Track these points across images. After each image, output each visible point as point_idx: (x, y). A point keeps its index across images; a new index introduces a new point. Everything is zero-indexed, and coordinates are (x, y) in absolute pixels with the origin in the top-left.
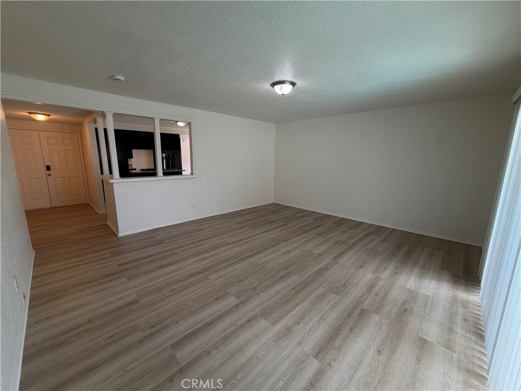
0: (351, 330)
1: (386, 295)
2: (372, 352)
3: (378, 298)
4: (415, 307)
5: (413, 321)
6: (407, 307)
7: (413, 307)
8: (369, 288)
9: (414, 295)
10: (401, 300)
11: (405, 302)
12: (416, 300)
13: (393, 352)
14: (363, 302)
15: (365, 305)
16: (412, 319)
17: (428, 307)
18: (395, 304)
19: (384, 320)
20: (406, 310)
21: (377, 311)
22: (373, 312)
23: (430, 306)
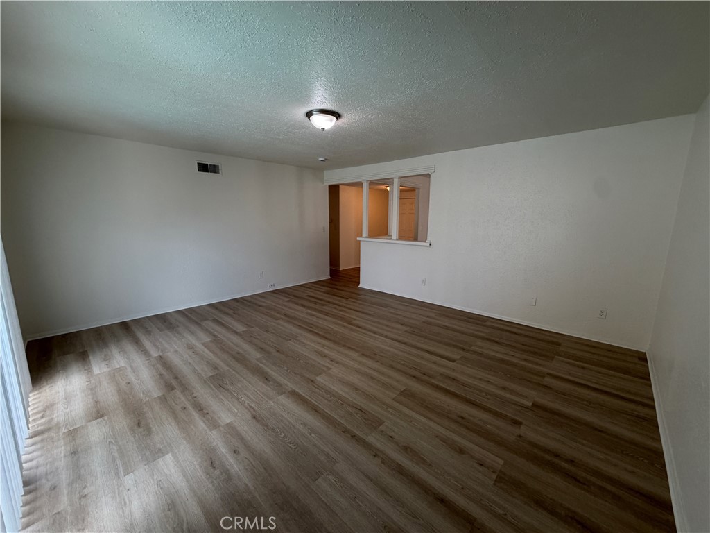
0: (161, 375)
1: (176, 417)
2: (133, 378)
3: (178, 408)
4: (132, 439)
5: (122, 423)
6: (141, 429)
7: (134, 436)
8: (200, 407)
9: (148, 453)
10: (154, 429)
11: (149, 431)
12: (138, 448)
13: (119, 391)
14: (183, 392)
15: (178, 393)
16: (125, 423)
17: (116, 455)
18: (155, 419)
19: (147, 399)
20: (139, 424)
21: (163, 399)
22: (164, 395)
23: (114, 459)
